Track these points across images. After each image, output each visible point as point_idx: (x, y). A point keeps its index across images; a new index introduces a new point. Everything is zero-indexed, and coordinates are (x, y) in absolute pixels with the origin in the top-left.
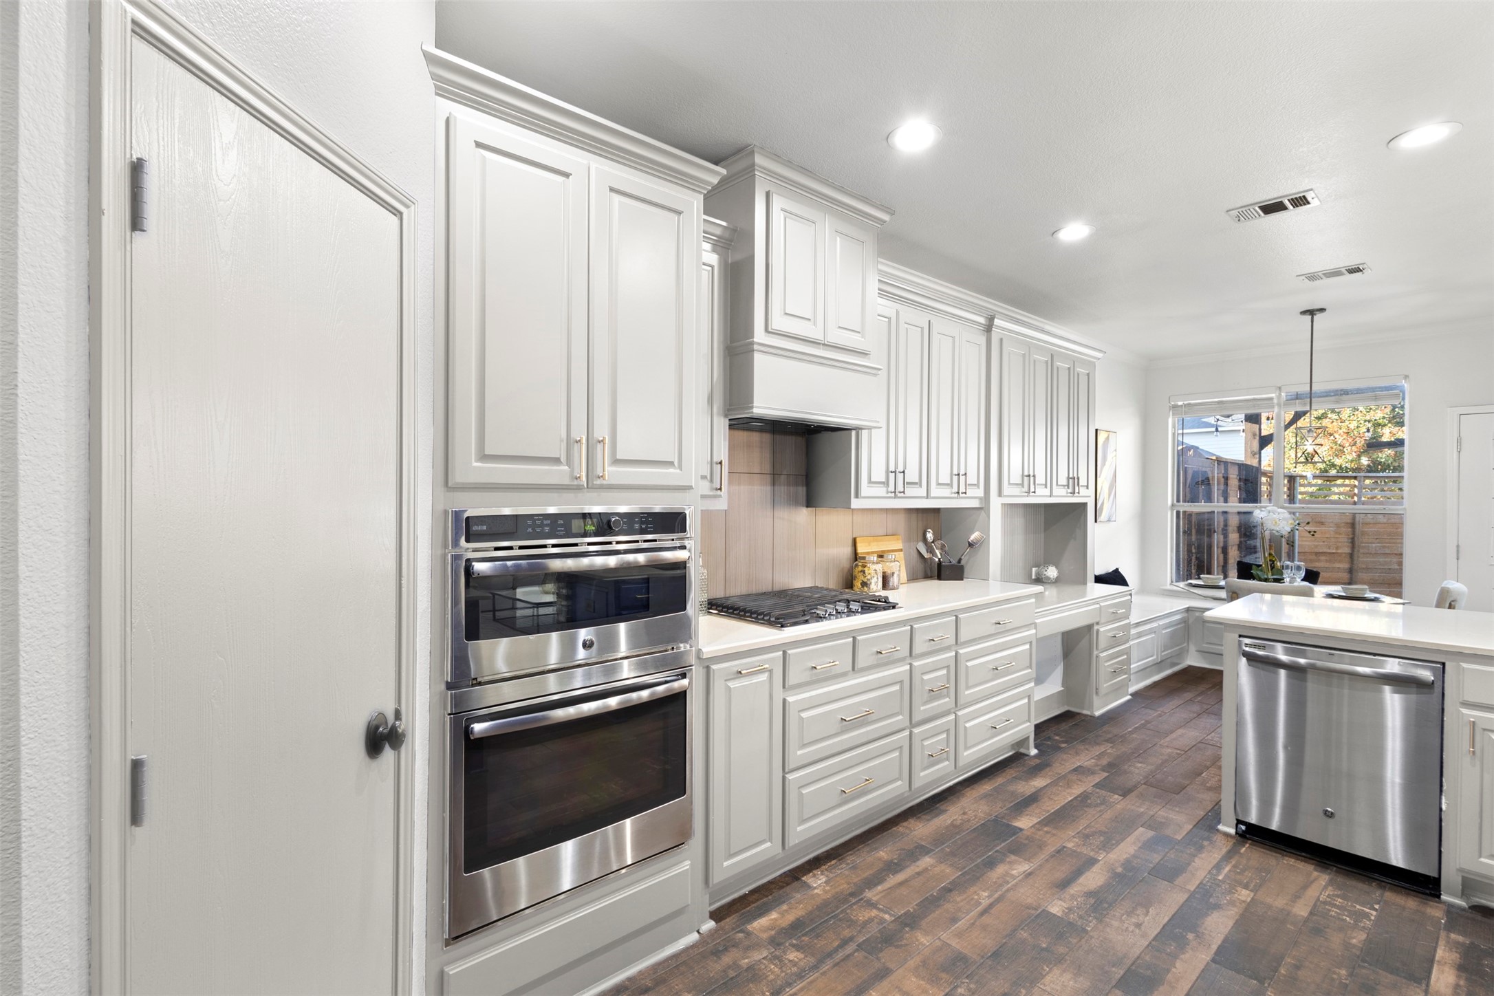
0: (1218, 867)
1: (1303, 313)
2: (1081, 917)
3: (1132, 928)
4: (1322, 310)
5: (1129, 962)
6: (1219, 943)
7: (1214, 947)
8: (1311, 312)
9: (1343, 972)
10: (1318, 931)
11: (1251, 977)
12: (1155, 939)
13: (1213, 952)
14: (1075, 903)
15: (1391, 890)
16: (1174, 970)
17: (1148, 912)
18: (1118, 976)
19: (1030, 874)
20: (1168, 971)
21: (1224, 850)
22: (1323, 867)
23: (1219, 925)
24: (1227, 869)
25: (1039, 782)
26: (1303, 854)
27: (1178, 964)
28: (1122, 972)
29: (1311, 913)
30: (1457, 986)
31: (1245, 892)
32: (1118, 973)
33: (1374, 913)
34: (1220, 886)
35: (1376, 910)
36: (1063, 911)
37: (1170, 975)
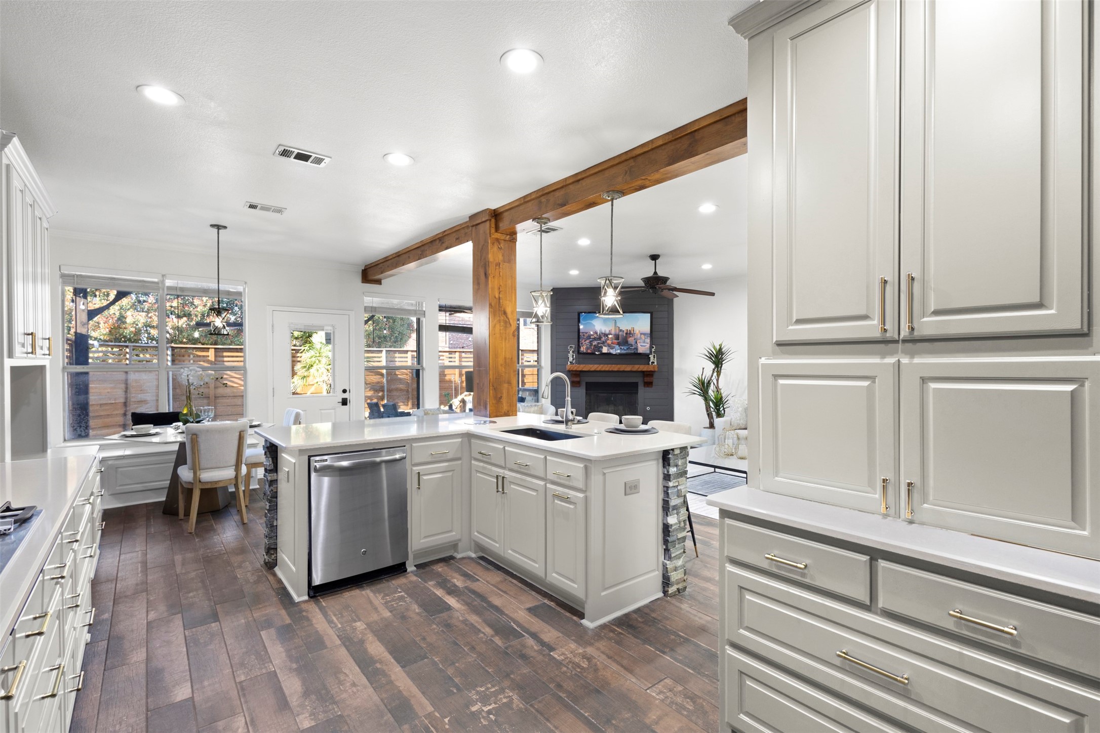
0: (330, 622)
1: (212, 226)
2: (325, 712)
3: (354, 689)
4: (225, 227)
5: (383, 707)
6: (390, 656)
7: (392, 660)
8: (218, 227)
9: (435, 626)
10: (404, 618)
11: (422, 659)
12: (371, 684)
13: (395, 663)
14: (308, 708)
15: (393, 579)
16: (401, 688)
17: (345, 673)
18: (392, 719)
19: (252, 721)
20: (400, 691)
21: (317, 610)
22: (361, 587)
23: (376, 648)
24: (334, 619)
25: (138, 656)
26: (349, 586)
27: (398, 684)
28: (389, 715)
29: (391, 612)
30: (457, 601)
31: (358, 624)
32: (388, 717)
33: (403, 593)
34: (346, 630)
35: (400, 592)
36: (312, 719)
37: (404, 693)
